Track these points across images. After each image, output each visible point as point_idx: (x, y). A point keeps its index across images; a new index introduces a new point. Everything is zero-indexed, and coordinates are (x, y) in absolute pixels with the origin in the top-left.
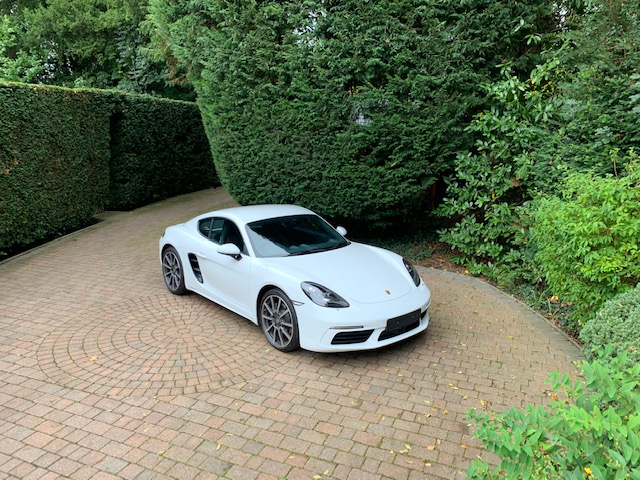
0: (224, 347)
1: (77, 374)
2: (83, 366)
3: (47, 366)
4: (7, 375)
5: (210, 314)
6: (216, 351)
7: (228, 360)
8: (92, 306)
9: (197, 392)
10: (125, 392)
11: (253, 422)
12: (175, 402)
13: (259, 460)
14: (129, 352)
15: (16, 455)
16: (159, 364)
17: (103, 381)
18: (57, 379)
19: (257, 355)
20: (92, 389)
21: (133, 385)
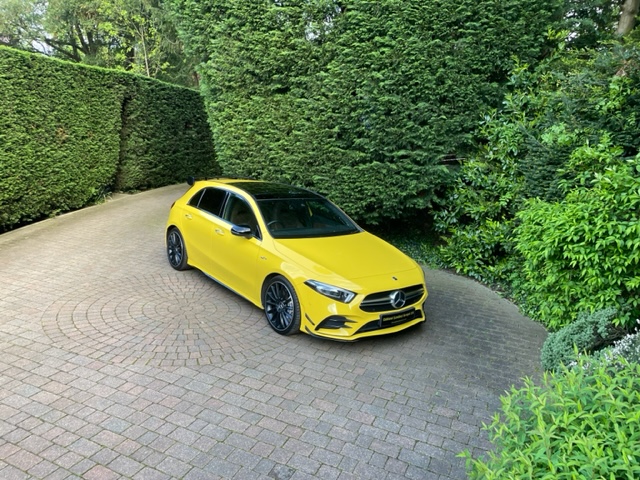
0: (226, 326)
1: (81, 341)
2: (87, 334)
3: (51, 332)
5: (212, 296)
6: (217, 329)
7: (229, 337)
8: (96, 280)
9: (198, 364)
10: (129, 361)
11: (252, 394)
12: (178, 372)
13: (257, 429)
14: (132, 325)
15: (24, 409)
16: (162, 337)
17: (108, 349)
18: (62, 344)
19: (258, 335)
20: (96, 355)
21: (137, 354)
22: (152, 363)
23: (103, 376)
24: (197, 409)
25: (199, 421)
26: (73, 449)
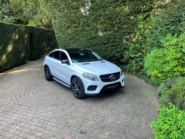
0: (65, 94)
1: (23, 102)
2: (25, 100)
3: (14, 100)
4: (3, 102)
5: (60, 86)
6: (62, 95)
7: (66, 97)
8: (26, 85)
9: (57, 105)
10: (37, 106)
11: (73, 112)
12: (52, 108)
13: (76, 121)
14: (37, 96)
15: (8, 122)
16: (47, 99)
17: (31, 103)
18: (18, 103)
20: (28, 105)
21: (40, 104)
22: (44, 106)
23: (30, 111)
24: (58, 117)
25: (59, 120)
26: (23, 131)
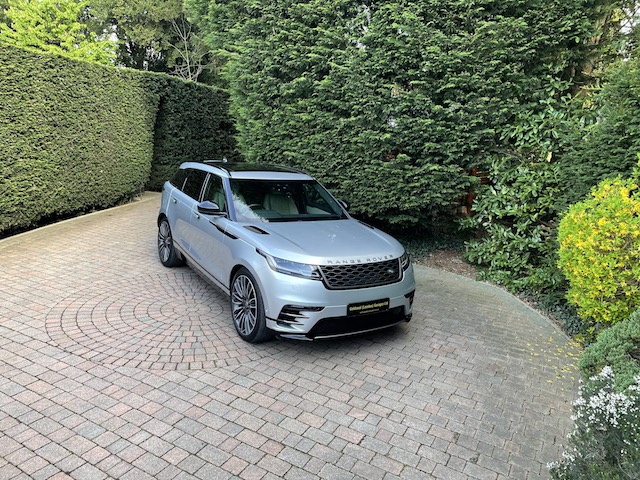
2: (86, 332)
3: (52, 330)
4: (15, 333)
8: (110, 277)
9: (189, 368)
10: (118, 363)
11: (237, 404)
12: (166, 376)
13: (234, 442)
14: (133, 325)
16: (160, 338)
17: (102, 349)
18: (59, 342)
20: (89, 356)
21: (130, 356)
22: (144, 365)
23: (90, 377)
24: (177, 416)
25: (175, 431)
26: (40, 452)
